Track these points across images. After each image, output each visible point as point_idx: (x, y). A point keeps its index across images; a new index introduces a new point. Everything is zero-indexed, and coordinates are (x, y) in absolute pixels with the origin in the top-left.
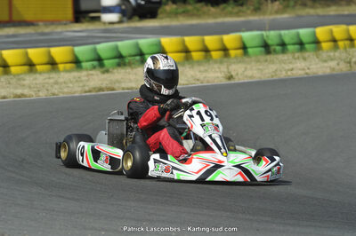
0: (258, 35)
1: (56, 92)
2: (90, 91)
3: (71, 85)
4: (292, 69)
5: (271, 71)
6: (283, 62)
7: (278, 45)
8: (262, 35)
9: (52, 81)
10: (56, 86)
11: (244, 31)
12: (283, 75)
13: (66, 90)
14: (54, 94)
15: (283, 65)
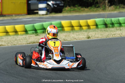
0: (102, 20)
1: (16, 44)
2: (29, 43)
3: (22, 41)
4: (115, 34)
5: (106, 35)
6: (112, 31)
7: (110, 24)
8: (104, 20)
9: (14, 39)
10: (16, 41)
11: (96, 18)
12: (111, 37)
13: (19, 43)
14: (14, 45)
15: (111, 32)
